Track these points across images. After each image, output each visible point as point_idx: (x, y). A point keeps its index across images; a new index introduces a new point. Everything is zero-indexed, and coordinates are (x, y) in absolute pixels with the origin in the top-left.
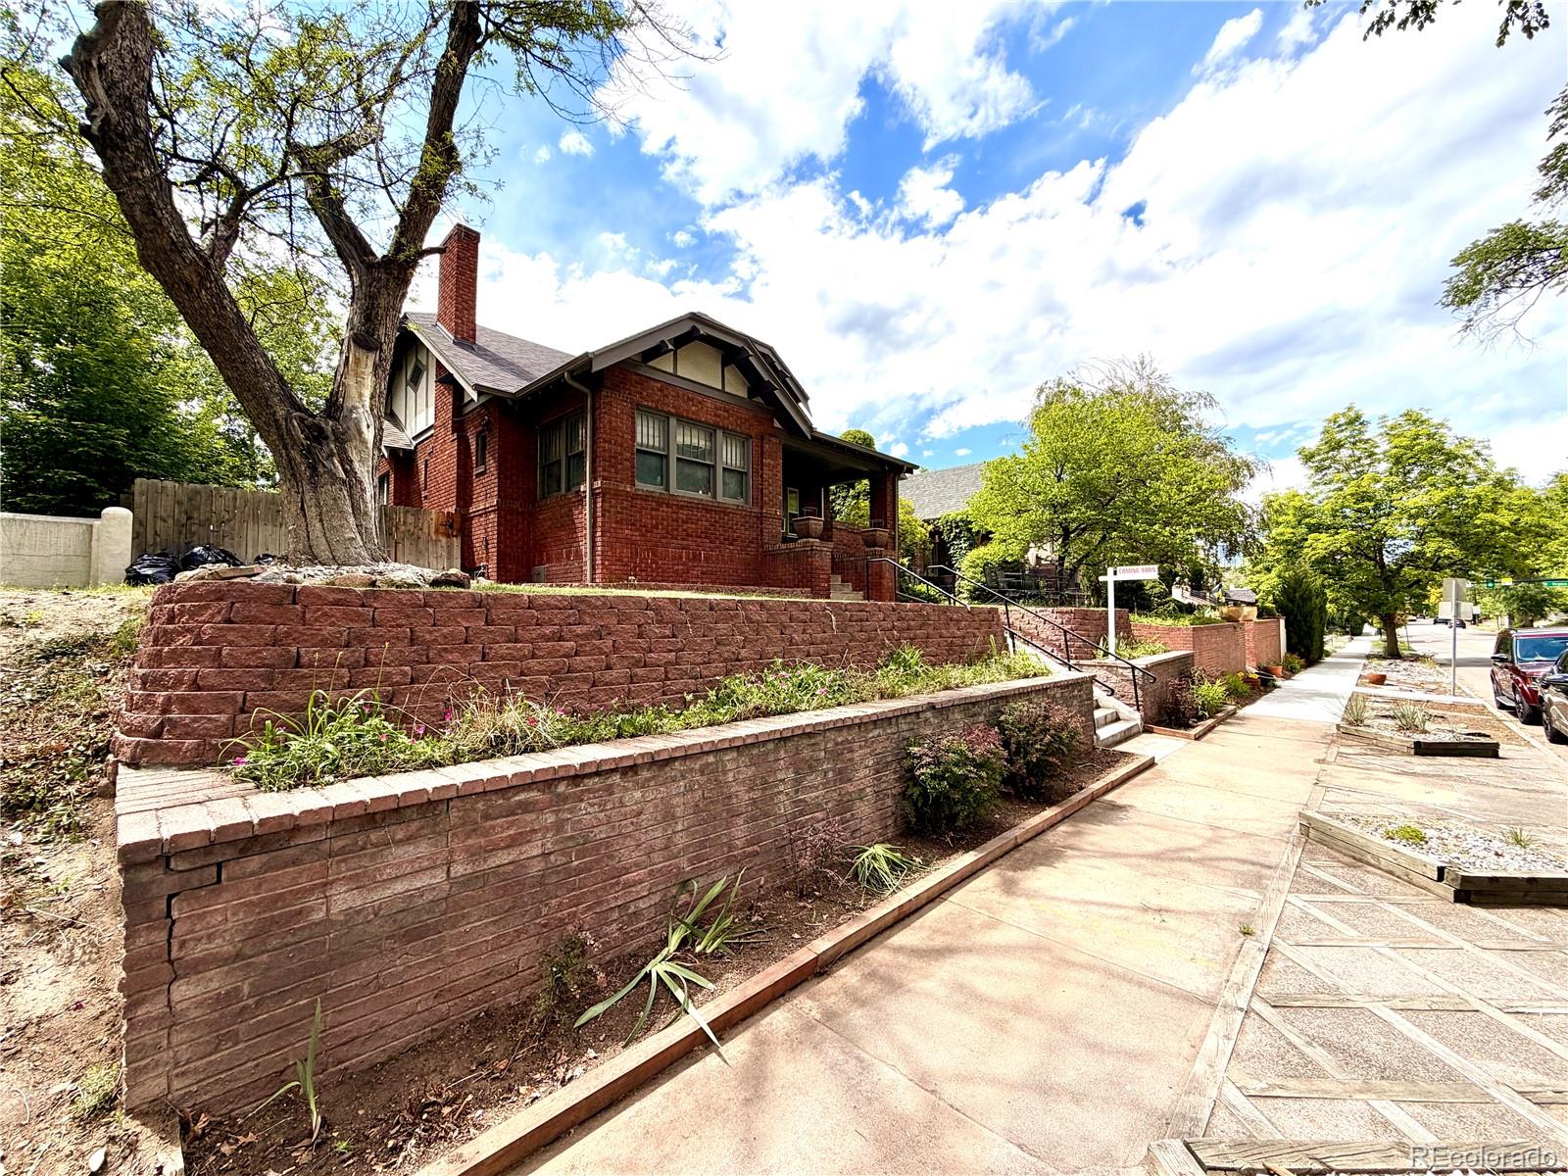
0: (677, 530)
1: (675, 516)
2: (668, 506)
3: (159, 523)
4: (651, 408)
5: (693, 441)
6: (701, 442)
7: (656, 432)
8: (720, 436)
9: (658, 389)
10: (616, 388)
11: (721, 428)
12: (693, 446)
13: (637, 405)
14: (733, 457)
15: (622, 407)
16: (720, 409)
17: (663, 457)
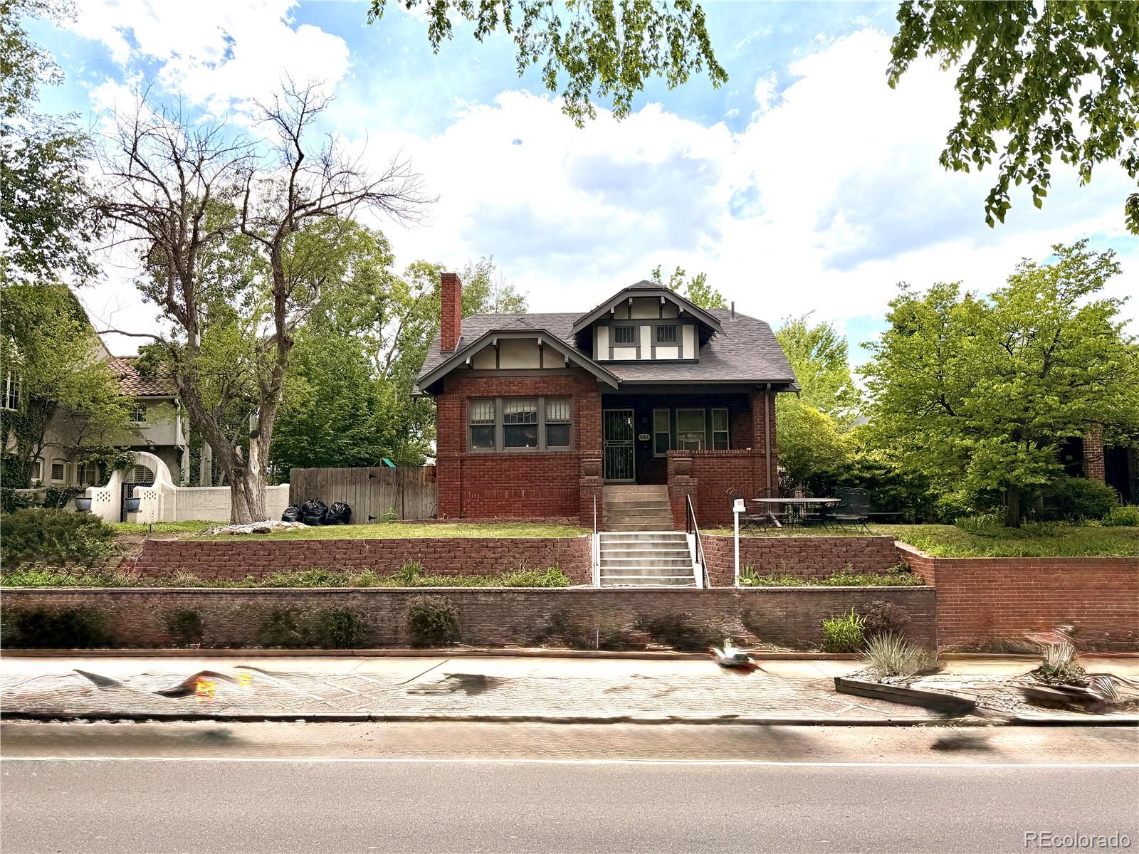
1: (498, 467)
3: (299, 490)
4: (477, 397)
5: (520, 410)
6: (527, 409)
7: (487, 410)
8: (541, 401)
9: (484, 383)
10: (452, 391)
11: (542, 396)
12: (519, 414)
13: (468, 397)
14: (558, 414)
15: (453, 403)
16: (540, 383)
17: (494, 426)
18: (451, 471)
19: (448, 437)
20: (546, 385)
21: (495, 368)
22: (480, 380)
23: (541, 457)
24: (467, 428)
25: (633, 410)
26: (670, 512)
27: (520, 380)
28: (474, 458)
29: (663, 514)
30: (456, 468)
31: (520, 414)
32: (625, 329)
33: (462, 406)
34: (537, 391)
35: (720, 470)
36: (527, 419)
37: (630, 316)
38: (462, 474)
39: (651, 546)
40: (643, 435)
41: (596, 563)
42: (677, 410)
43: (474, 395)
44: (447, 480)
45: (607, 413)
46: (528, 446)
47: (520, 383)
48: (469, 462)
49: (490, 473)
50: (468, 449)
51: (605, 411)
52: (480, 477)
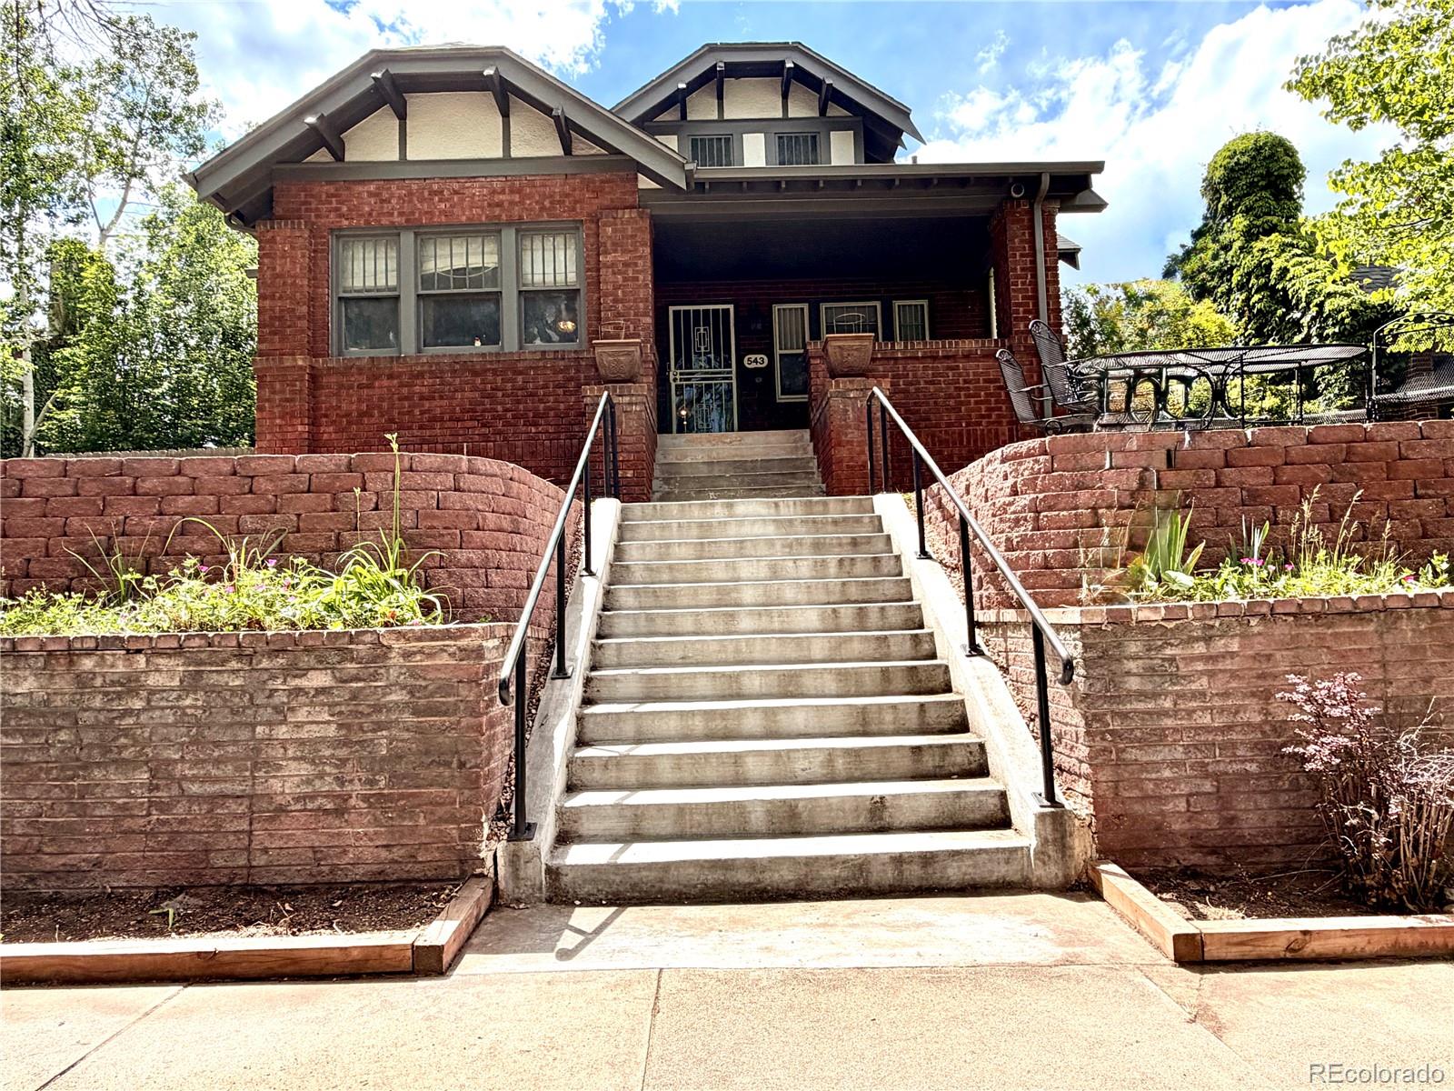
1: (405, 391)
2: (391, 377)
4: (357, 228)
5: (459, 263)
6: (476, 260)
7: (382, 264)
8: (509, 236)
9: (371, 194)
10: (293, 214)
11: (509, 224)
12: (457, 271)
13: (332, 230)
14: (549, 269)
15: (292, 238)
16: (503, 192)
17: (397, 298)
18: (287, 400)
19: (281, 319)
20: (517, 198)
21: (396, 158)
22: (360, 188)
23: (510, 367)
24: (333, 305)
25: (731, 307)
26: (817, 477)
27: (456, 186)
28: (348, 369)
30: (300, 393)
31: (461, 271)
32: (711, 140)
33: (318, 253)
34: (497, 211)
35: (932, 388)
36: (476, 282)
37: (721, 110)
38: (315, 409)
39: (771, 529)
40: (753, 357)
41: (588, 568)
42: (823, 306)
43: (346, 223)
44: (278, 421)
45: (676, 313)
46: (478, 344)
47: (456, 192)
48: (333, 379)
49: (385, 405)
50: (334, 350)
51: (671, 309)
52: (362, 414)
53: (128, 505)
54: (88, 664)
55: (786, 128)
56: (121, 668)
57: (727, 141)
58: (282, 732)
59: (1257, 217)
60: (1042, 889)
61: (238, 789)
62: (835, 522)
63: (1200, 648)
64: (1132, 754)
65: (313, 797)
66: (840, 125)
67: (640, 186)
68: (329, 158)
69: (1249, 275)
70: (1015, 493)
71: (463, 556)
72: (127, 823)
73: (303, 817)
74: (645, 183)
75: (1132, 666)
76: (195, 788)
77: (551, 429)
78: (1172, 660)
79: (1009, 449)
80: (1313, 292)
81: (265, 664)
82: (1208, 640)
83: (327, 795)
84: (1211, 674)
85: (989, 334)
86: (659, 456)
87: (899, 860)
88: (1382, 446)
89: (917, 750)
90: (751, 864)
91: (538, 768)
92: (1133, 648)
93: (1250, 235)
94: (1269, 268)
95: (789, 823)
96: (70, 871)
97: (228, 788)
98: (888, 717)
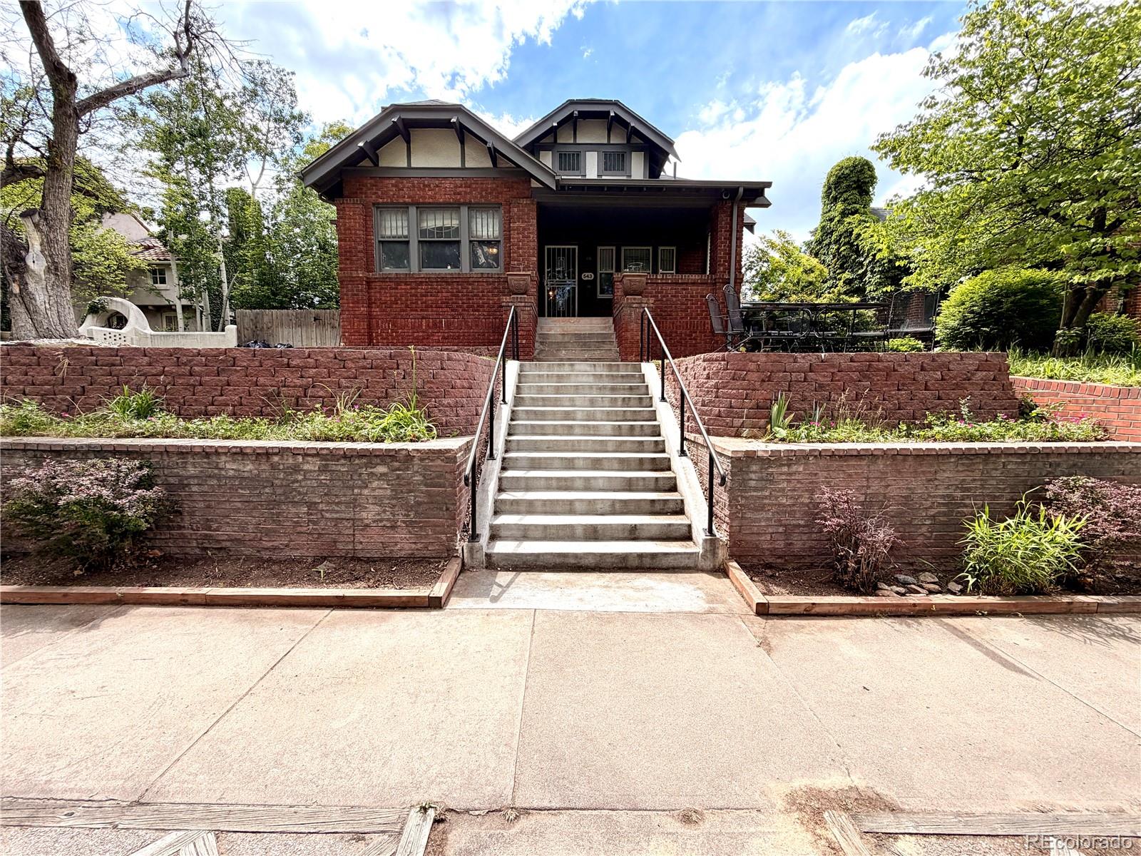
0: (416, 303)
1: (413, 291)
2: (406, 284)
3: (246, 331)
4: (386, 204)
5: (439, 224)
6: (447, 223)
7: (400, 224)
8: (464, 210)
9: (393, 185)
10: (353, 195)
11: (464, 204)
12: (438, 228)
13: (374, 204)
14: (485, 229)
15: (355, 209)
16: (461, 187)
17: (407, 242)
18: (356, 295)
19: (350, 252)
20: (468, 190)
21: (405, 165)
22: (388, 182)
23: (464, 281)
24: (376, 245)
25: (576, 247)
26: (616, 344)
27: (437, 182)
28: (384, 279)
29: (607, 347)
30: (362, 291)
31: (440, 228)
32: (569, 155)
33: (367, 217)
34: (459, 197)
35: (674, 299)
36: (448, 235)
37: (575, 138)
38: (369, 299)
39: (591, 379)
40: (587, 274)
41: (504, 400)
42: (623, 248)
43: (381, 200)
44: (351, 305)
45: (549, 249)
46: (449, 267)
47: (437, 186)
48: (378, 284)
49: (403, 298)
50: (377, 268)
51: (546, 247)
52: (392, 303)
53: (286, 372)
54: (276, 459)
55: (609, 149)
56: (291, 461)
57: (578, 155)
58: (366, 492)
59: (849, 204)
60: (703, 571)
61: (348, 516)
62: (622, 376)
63: (785, 469)
64: (748, 515)
65: (381, 521)
66: (637, 149)
67: (532, 186)
68: (371, 165)
69: (841, 235)
70: (708, 377)
71: (445, 401)
72: (299, 529)
73: (377, 529)
74: (534, 184)
75: (753, 476)
76: (328, 515)
77: (485, 313)
78: (772, 474)
79: (708, 355)
80: (871, 248)
81: (357, 461)
82: (789, 466)
83: (388, 520)
84: (789, 481)
85: (705, 273)
86: (538, 329)
87: (641, 556)
88: (886, 364)
89: (653, 501)
90: (576, 556)
91: (481, 506)
92: (754, 468)
93: (844, 214)
94: (851, 233)
95: (594, 534)
96: (275, 548)
97: (343, 516)
98: (641, 483)
